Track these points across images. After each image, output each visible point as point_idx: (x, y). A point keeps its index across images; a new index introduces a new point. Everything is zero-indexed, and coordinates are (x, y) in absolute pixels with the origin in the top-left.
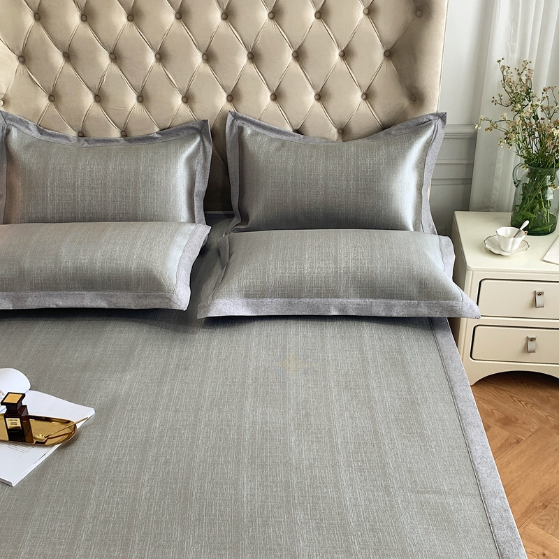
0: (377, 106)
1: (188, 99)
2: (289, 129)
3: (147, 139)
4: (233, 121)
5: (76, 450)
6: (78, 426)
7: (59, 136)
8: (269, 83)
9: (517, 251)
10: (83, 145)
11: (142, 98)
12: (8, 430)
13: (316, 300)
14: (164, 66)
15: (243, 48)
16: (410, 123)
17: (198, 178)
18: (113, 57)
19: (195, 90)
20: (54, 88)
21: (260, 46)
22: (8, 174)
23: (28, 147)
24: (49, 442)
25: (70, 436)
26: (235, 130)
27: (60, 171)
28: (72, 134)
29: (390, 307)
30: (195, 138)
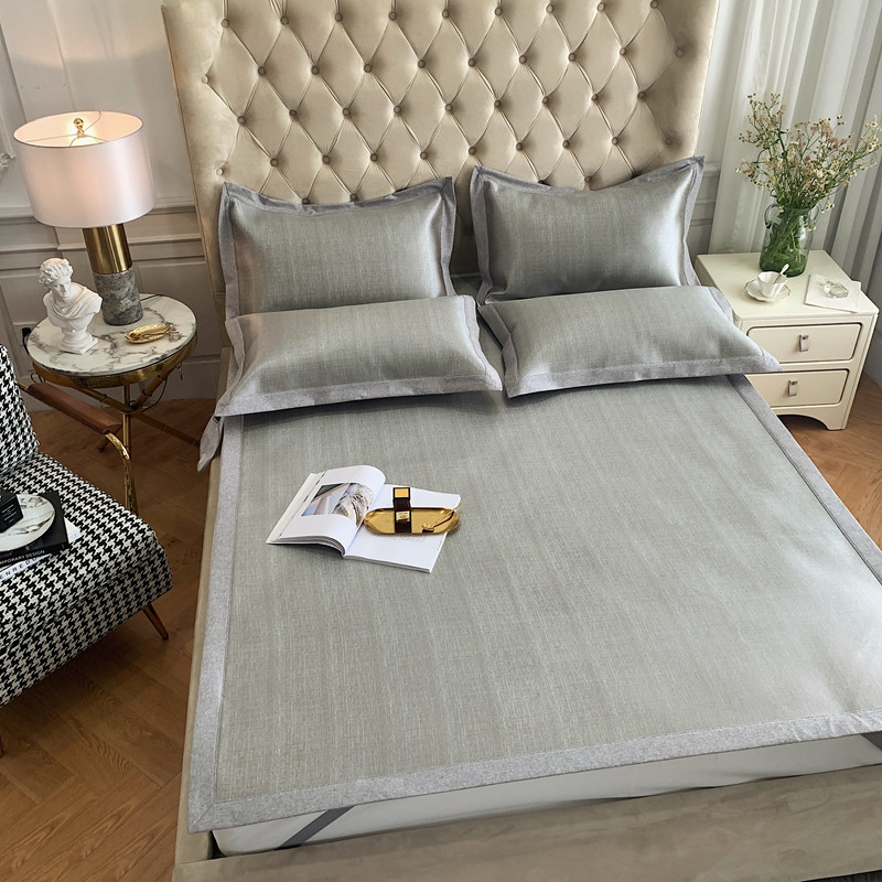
0: (630, 152)
1: (427, 154)
3: (383, 201)
4: (478, 176)
6: (456, 512)
7: (284, 205)
8: (518, 132)
9: (778, 296)
10: (311, 212)
11: (376, 157)
12: (396, 523)
14: (404, 120)
15: (492, 96)
16: (666, 168)
17: (443, 242)
18: (347, 112)
19: (438, 146)
20: (279, 152)
21: (511, 93)
22: (237, 253)
24: (437, 530)
28: (297, 201)
30: (436, 197)
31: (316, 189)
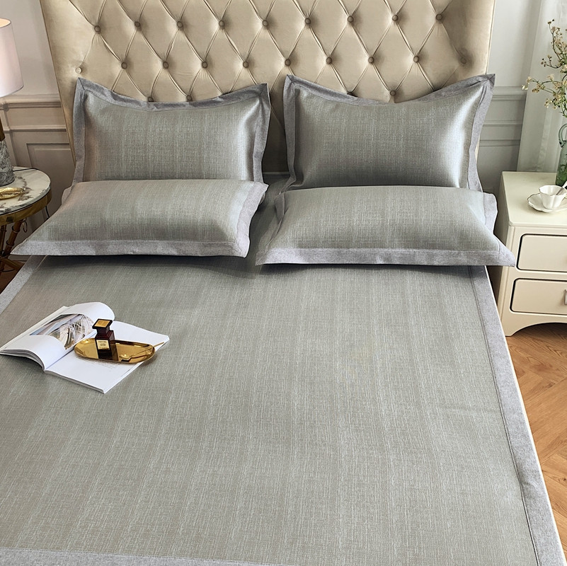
0: (428, 68)
1: (248, 64)
2: (344, 91)
3: (211, 103)
4: (291, 84)
5: (154, 367)
6: (156, 349)
7: (131, 101)
8: (325, 47)
9: (558, 208)
10: (153, 109)
11: (206, 64)
12: (98, 350)
13: (363, 250)
14: (227, 33)
15: (301, 13)
16: (459, 84)
17: (257, 140)
18: (180, 25)
20: (127, 56)
21: (317, 12)
22: (86, 136)
23: (103, 111)
24: (132, 361)
25: (149, 357)
26: (292, 93)
27: (133, 133)
28: (143, 99)
29: (431, 256)
30: (255, 101)
31: (157, 89)
